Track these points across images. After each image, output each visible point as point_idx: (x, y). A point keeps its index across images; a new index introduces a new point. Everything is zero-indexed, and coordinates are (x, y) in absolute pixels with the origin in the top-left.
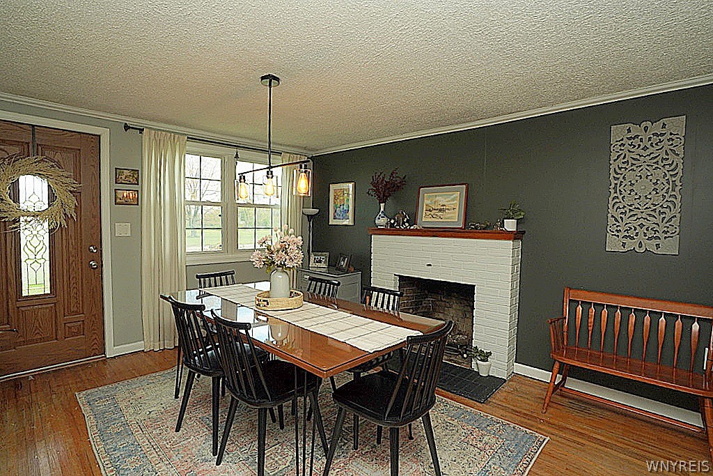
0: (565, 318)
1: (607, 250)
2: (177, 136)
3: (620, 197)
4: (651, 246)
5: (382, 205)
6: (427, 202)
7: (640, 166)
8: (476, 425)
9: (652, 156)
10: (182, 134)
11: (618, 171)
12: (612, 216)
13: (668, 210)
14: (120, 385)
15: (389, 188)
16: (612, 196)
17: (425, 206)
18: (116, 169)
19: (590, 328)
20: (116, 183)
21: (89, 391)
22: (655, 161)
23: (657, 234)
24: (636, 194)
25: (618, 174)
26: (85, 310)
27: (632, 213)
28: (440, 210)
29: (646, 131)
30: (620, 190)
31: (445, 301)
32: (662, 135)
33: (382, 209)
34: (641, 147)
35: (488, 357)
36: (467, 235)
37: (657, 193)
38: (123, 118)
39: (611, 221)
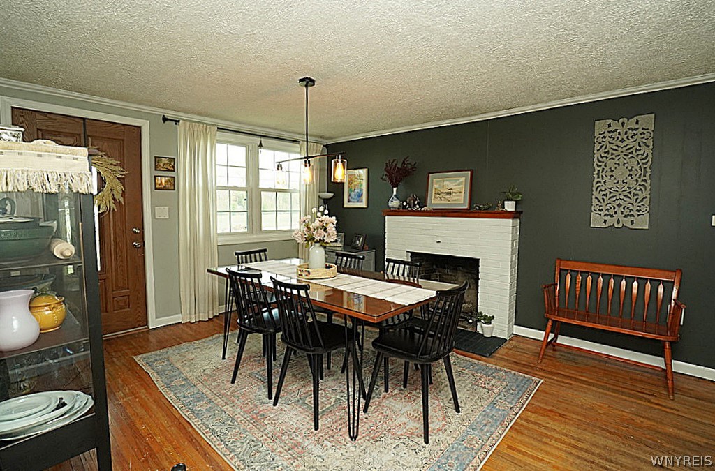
0: (557, 284)
1: (592, 226)
2: (208, 127)
3: (602, 181)
4: (626, 222)
5: (395, 189)
6: (435, 186)
7: (619, 155)
8: (484, 372)
9: (628, 147)
10: (213, 125)
11: (601, 159)
12: (596, 198)
13: (640, 192)
14: (170, 350)
15: (401, 174)
16: (596, 181)
17: (434, 190)
18: (155, 157)
19: (578, 293)
20: (156, 170)
21: (144, 355)
22: (630, 151)
23: (632, 213)
24: (615, 179)
25: (600, 162)
26: (130, 285)
27: (612, 195)
28: (448, 193)
29: (623, 126)
30: (602, 176)
31: (451, 275)
32: (636, 129)
33: (395, 193)
34: (620, 139)
35: (491, 320)
36: (471, 215)
37: (632, 178)
38: (162, 110)
39: (595, 202)
